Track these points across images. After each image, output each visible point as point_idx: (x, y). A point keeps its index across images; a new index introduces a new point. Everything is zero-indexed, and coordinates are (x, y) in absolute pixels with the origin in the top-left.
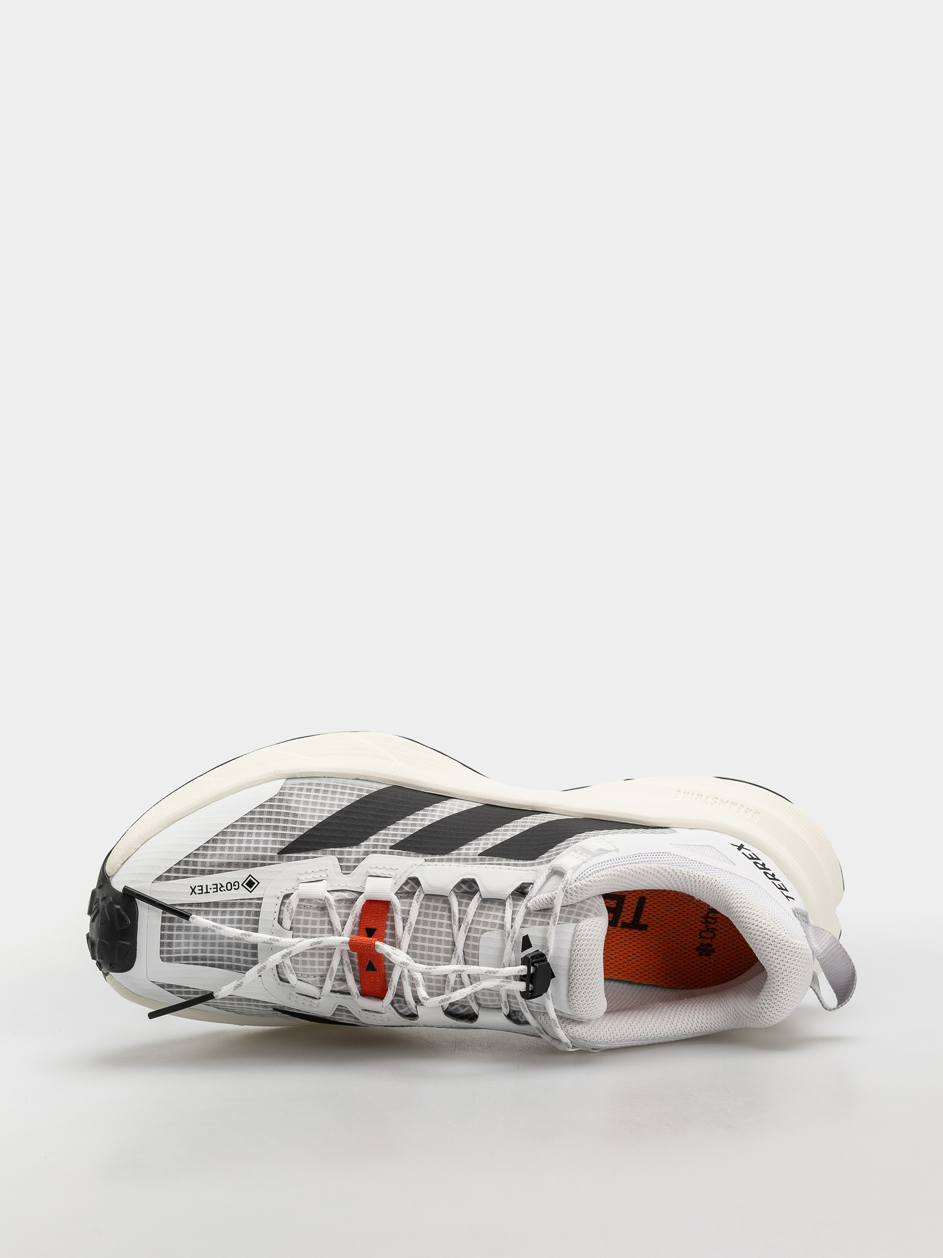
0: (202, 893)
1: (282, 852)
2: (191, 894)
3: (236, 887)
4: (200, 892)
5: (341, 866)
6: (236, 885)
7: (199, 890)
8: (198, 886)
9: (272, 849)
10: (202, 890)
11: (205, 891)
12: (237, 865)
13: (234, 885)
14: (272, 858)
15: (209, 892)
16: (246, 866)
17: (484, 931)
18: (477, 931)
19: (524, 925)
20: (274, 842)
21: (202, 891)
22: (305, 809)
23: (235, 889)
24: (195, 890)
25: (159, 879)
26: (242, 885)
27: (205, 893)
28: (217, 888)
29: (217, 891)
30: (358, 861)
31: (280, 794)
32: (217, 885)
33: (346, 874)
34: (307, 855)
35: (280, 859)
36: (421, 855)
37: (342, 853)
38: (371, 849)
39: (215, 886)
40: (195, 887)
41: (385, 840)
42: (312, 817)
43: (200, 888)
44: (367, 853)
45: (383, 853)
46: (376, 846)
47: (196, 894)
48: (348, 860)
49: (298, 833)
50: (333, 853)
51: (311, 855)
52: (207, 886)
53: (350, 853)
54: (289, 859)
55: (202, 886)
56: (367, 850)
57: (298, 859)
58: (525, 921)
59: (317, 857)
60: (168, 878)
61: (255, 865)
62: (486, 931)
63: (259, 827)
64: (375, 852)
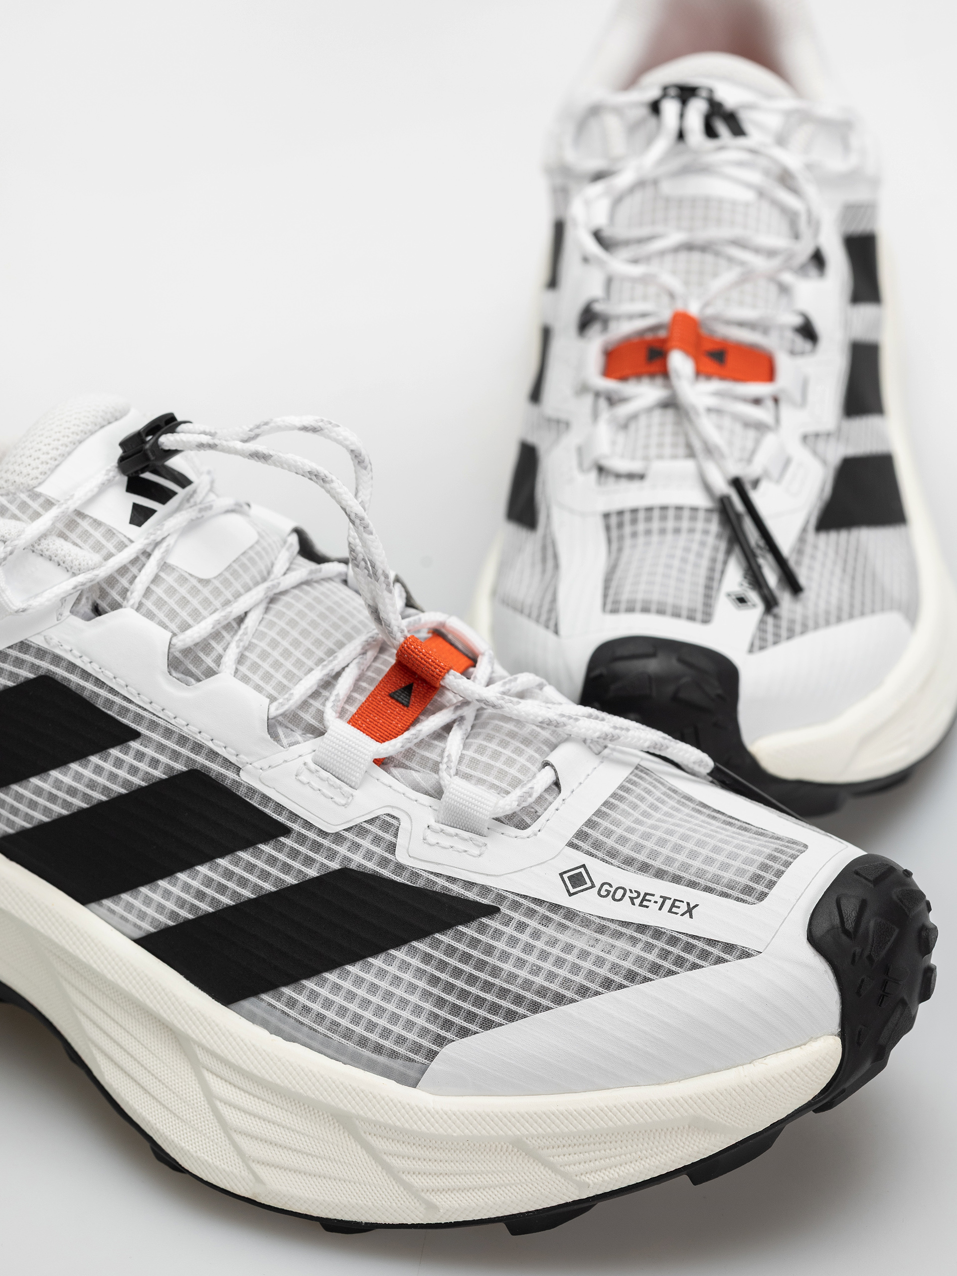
0: (675, 900)
1: (491, 911)
2: (697, 905)
3: (606, 887)
4: (677, 904)
5: (396, 836)
6: (606, 890)
7: (679, 907)
8: (677, 913)
9: (508, 921)
10: (673, 905)
11: (668, 904)
12: (586, 921)
13: (608, 892)
14: (515, 906)
15: (661, 897)
16: (570, 914)
17: (205, 582)
18: (217, 592)
19: (127, 542)
20: (497, 934)
21: (674, 903)
22: (412, 988)
23: (611, 886)
24: (686, 909)
25: (745, 954)
26: (593, 886)
27: (670, 899)
28: (644, 899)
29: (646, 894)
30: (360, 830)
31: (441, 1041)
32: (641, 905)
33: (394, 817)
34: (447, 884)
35: (501, 897)
36: (241, 792)
37: (384, 862)
38: (326, 842)
39: (645, 903)
40: (682, 915)
41: (294, 854)
42: (404, 966)
43: (674, 910)
44: (338, 838)
45: (308, 825)
46: (316, 847)
47: (688, 904)
48: (377, 840)
49: (444, 938)
50: (400, 868)
51: (441, 881)
52: (660, 909)
53: (369, 855)
54: (485, 890)
55: (670, 911)
56: (334, 846)
57: (469, 885)
58: (122, 546)
59: (432, 873)
60: (729, 948)
61: (555, 907)
62: (201, 581)
63: (512, 977)
64: (323, 833)
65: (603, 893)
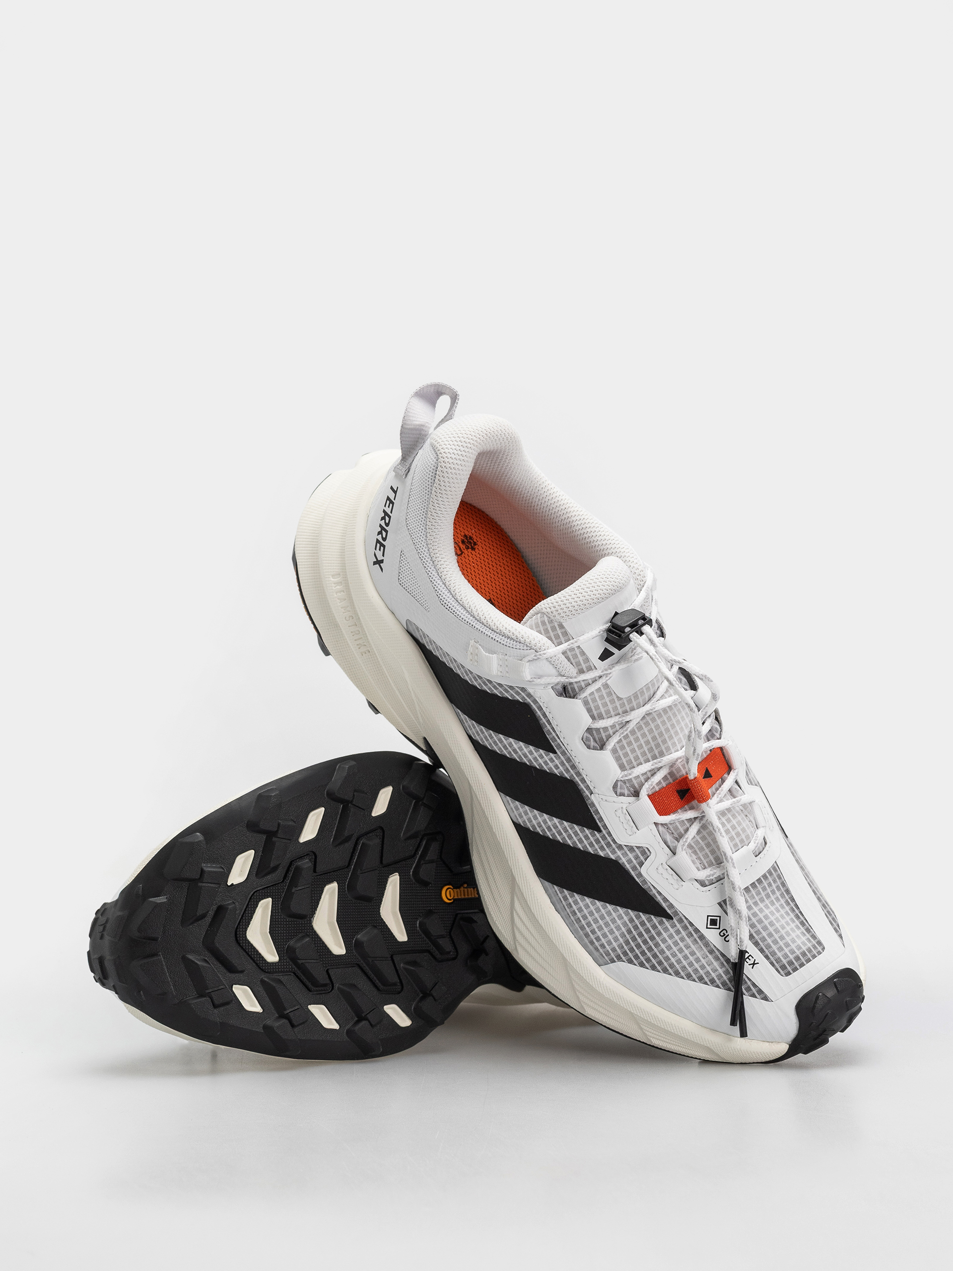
0: (750, 955)
1: (669, 917)
2: (758, 963)
3: (725, 931)
4: (750, 957)
5: (646, 860)
6: (724, 933)
7: (750, 960)
9: (674, 926)
10: (748, 958)
12: (707, 944)
13: (724, 935)
14: (680, 921)
16: (702, 937)
17: (619, 699)
18: (623, 705)
19: (593, 668)
20: (666, 929)
22: (618, 928)
23: (727, 932)
24: (753, 962)
25: (766, 998)
26: (719, 928)
27: (748, 953)
30: (631, 849)
31: (619, 959)
33: (649, 851)
34: (657, 894)
35: (676, 913)
36: (588, 802)
37: (634, 868)
38: (614, 846)
40: (749, 965)
41: (598, 841)
42: (620, 917)
44: (620, 847)
45: (610, 834)
46: (608, 845)
47: (755, 960)
48: (637, 857)
49: (643, 917)
50: (640, 875)
51: (654, 891)
53: (630, 861)
54: (671, 906)
56: (616, 849)
57: (665, 900)
58: (590, 669)
59: (652, 885)
60: (760, 992)
61: (697, 931)
62: (618, 697)
63: (662, 952)
64: (614, 841)
65: (722, 934)
